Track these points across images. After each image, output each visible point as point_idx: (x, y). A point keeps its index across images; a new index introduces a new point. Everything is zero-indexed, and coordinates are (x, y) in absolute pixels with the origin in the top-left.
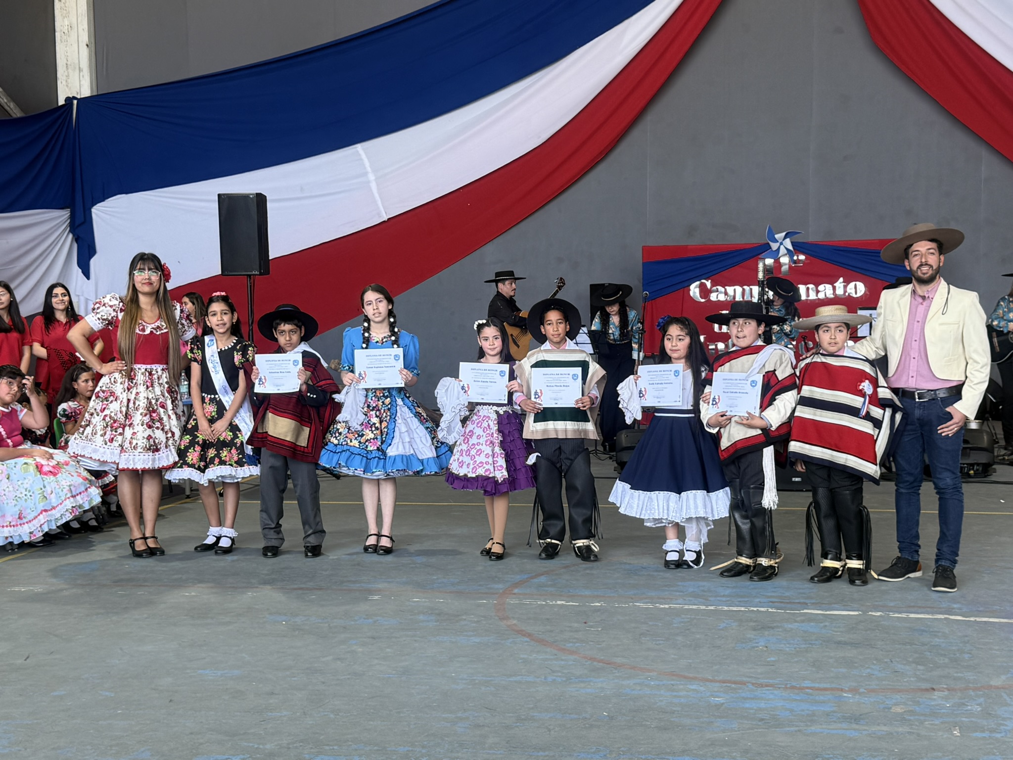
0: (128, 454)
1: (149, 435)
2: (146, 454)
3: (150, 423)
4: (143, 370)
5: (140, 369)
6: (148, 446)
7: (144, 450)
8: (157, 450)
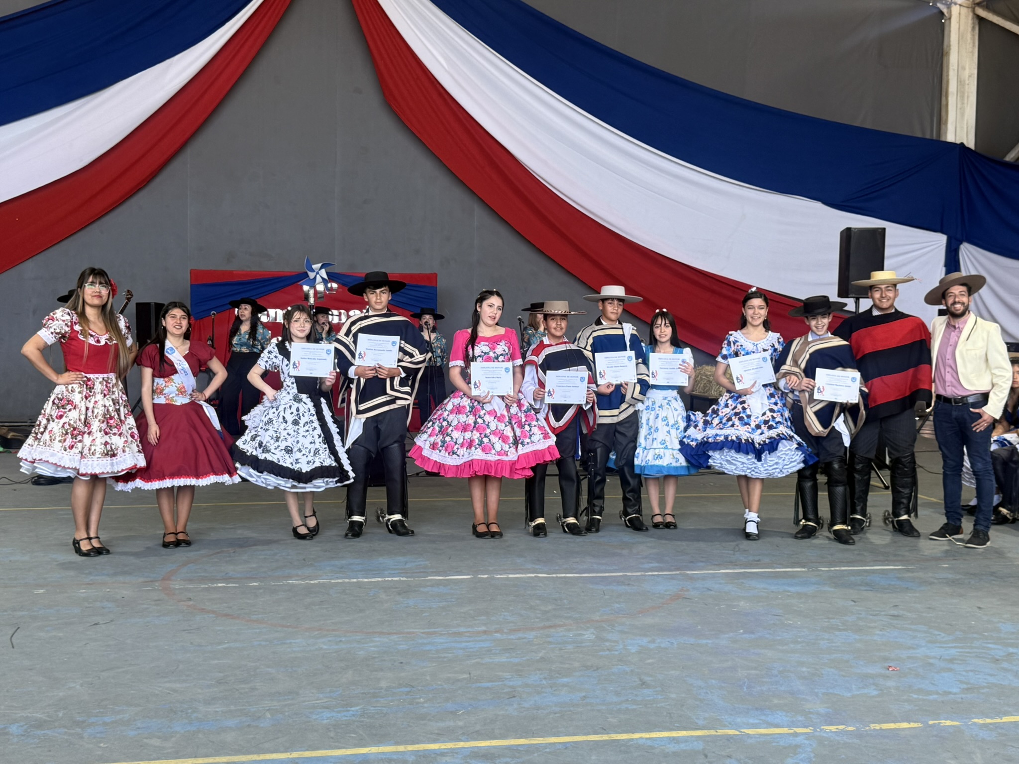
0: (87, 459)
1: (106, 442)
2: (105, 459)
3: (107, 430)
4: (101, 380)
5: (97, 378)
6: (105, 452)
7: (102, 455)
8: (114, 455)
